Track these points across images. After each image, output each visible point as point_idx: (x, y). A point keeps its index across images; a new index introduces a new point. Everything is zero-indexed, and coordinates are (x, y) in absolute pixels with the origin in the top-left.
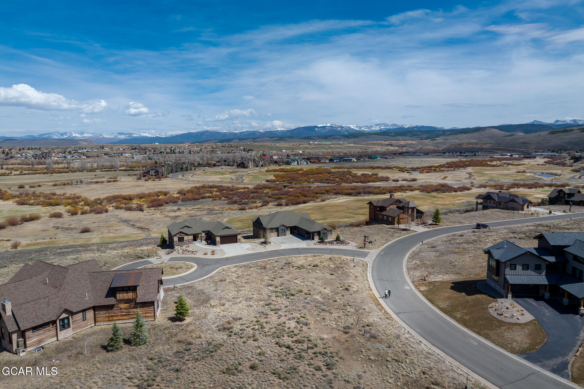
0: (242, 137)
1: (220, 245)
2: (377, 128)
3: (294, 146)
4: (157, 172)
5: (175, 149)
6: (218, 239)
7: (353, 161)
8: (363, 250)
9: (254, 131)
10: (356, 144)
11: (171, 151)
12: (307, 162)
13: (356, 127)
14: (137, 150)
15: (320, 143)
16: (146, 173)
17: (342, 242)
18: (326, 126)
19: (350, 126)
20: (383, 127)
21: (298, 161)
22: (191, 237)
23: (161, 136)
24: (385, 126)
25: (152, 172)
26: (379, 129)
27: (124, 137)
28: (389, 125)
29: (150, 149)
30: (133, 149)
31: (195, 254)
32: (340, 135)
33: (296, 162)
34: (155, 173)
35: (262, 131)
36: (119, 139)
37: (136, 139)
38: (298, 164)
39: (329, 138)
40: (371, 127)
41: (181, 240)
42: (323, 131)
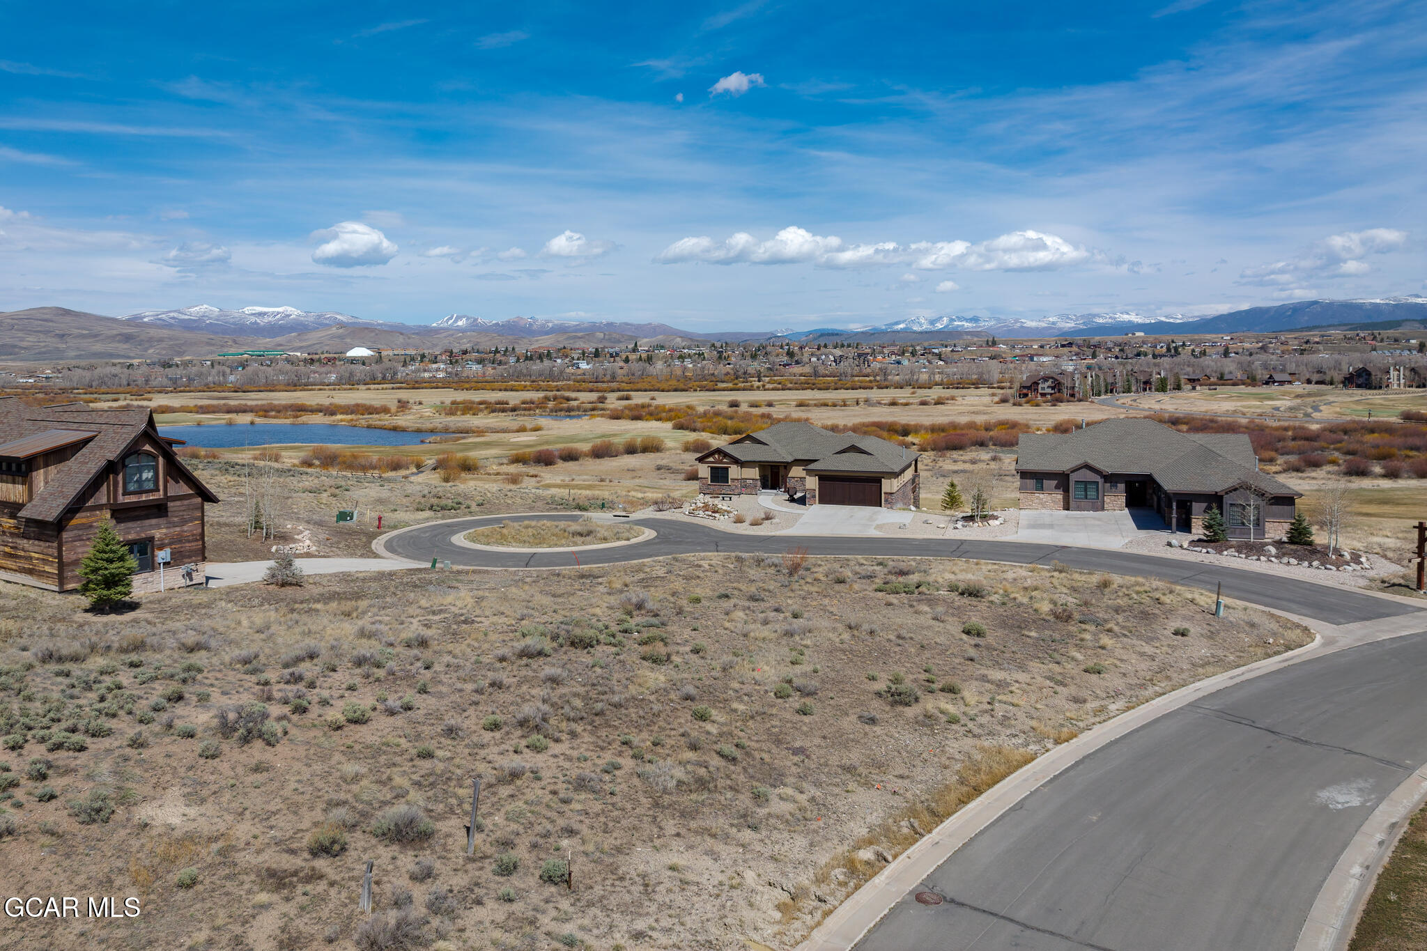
1: (815, 505)
4: (1057, 386)
5: (1184, 344)
6: (811, 483)
11: (1169, 350)
14: (1075, 349)
16: (1029, 388)
17: (1309, 554)
22: (754, 473)
23: (1171, 320)
25: (1045, 387)
27: (1073, 325)
29: (1110, 345)
30: (1063, 346)
31: (713, 518)
34: (1053, 388)
36: (1059, 329)
37: (1103, 329)
41: (719, 476)
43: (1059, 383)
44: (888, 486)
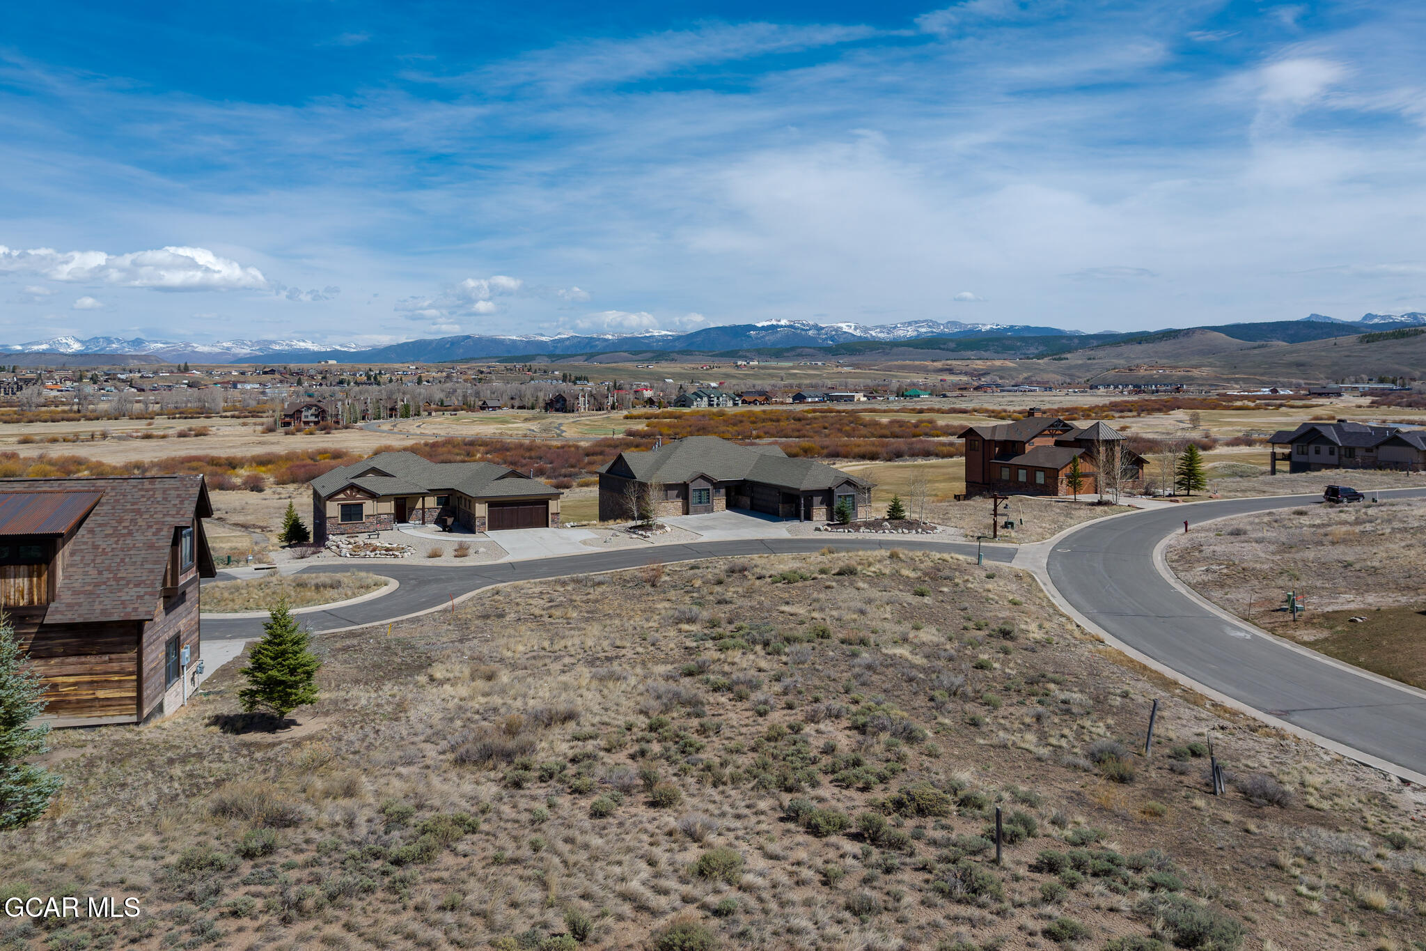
0: (558, 352)
1: (487, 532)
2: (910, 332)
3: (695, 371)
4: (321, 413)
5: (380, 373)
6: (481, 510)
7: (859, 400)
8: (991, 544)
9: (591, 338)
10: (858, 368)
11: (369, 378)
12: (734, 400)
13: (856, 329)
14: (277, 376)
15: (762, 364)
16: (291, 416)
17: (912, 525)
18: (778, 326)
19: (840, 325)
20: (923, 330)
21: (709, 397)
22: (388, 507)
23: (346, 349)
24: (930, 327)
25: (308, 415)
26: (915, 333)
27: (249, 351)
28: (939, 325)
29: (312, 372)
30: (265, 373)
31: (396, 556)
32: (814, 348)
33: (705, 399)
34: (317, 416)
35: (610, 337)
36: (234, 355)
37: (279, 356)
38: (711, 405)
39: (786, 354)
40: (894, 328)
41: (352, 513)
42: (770, 338)
43: (324, 411)
44: (553, 506)
